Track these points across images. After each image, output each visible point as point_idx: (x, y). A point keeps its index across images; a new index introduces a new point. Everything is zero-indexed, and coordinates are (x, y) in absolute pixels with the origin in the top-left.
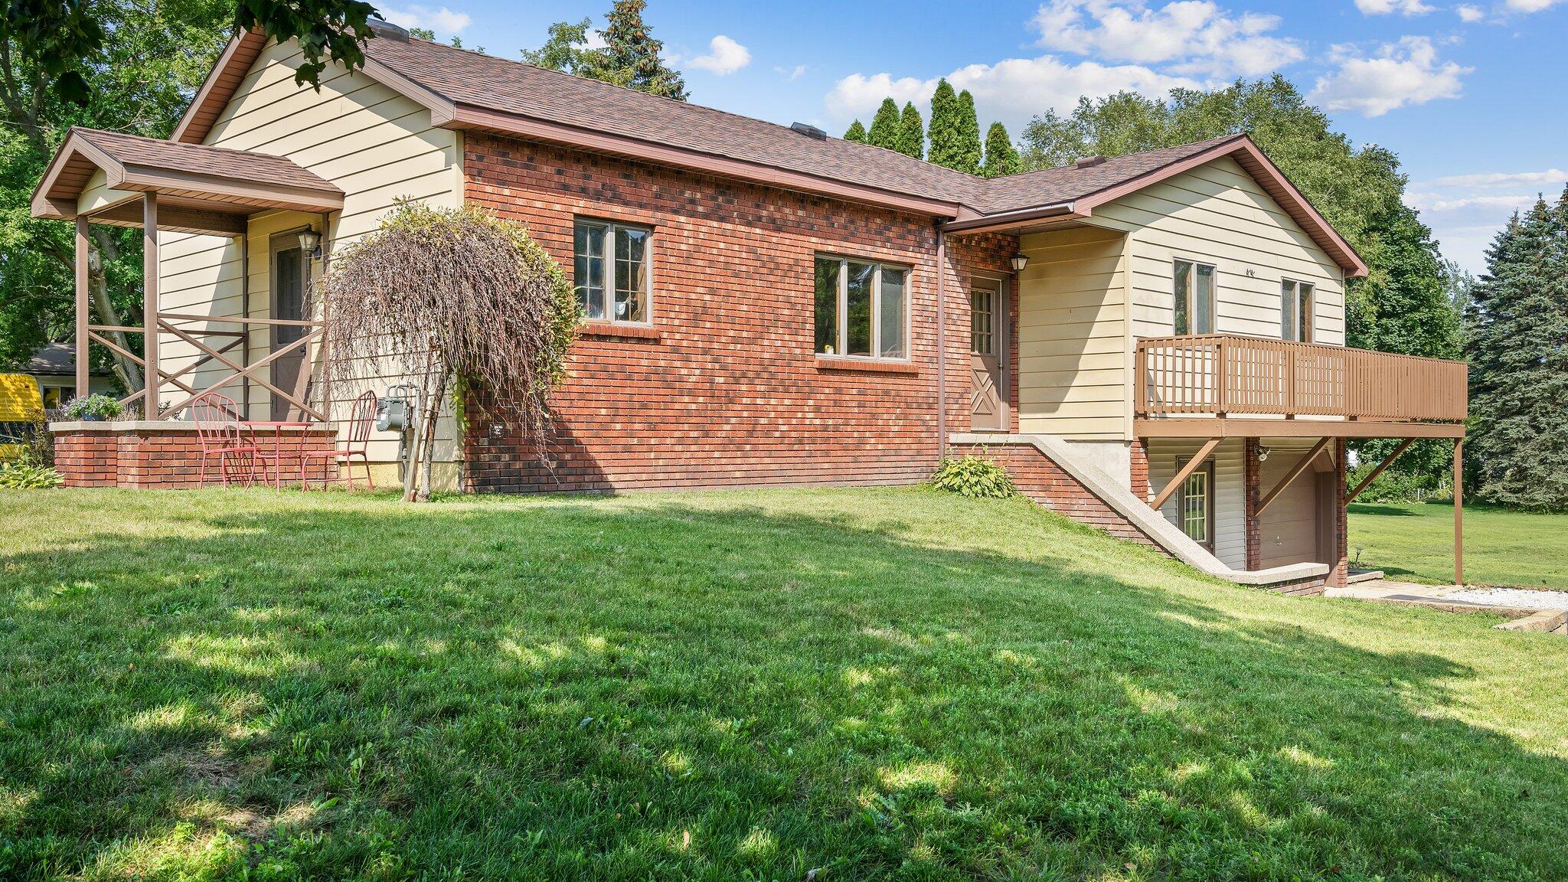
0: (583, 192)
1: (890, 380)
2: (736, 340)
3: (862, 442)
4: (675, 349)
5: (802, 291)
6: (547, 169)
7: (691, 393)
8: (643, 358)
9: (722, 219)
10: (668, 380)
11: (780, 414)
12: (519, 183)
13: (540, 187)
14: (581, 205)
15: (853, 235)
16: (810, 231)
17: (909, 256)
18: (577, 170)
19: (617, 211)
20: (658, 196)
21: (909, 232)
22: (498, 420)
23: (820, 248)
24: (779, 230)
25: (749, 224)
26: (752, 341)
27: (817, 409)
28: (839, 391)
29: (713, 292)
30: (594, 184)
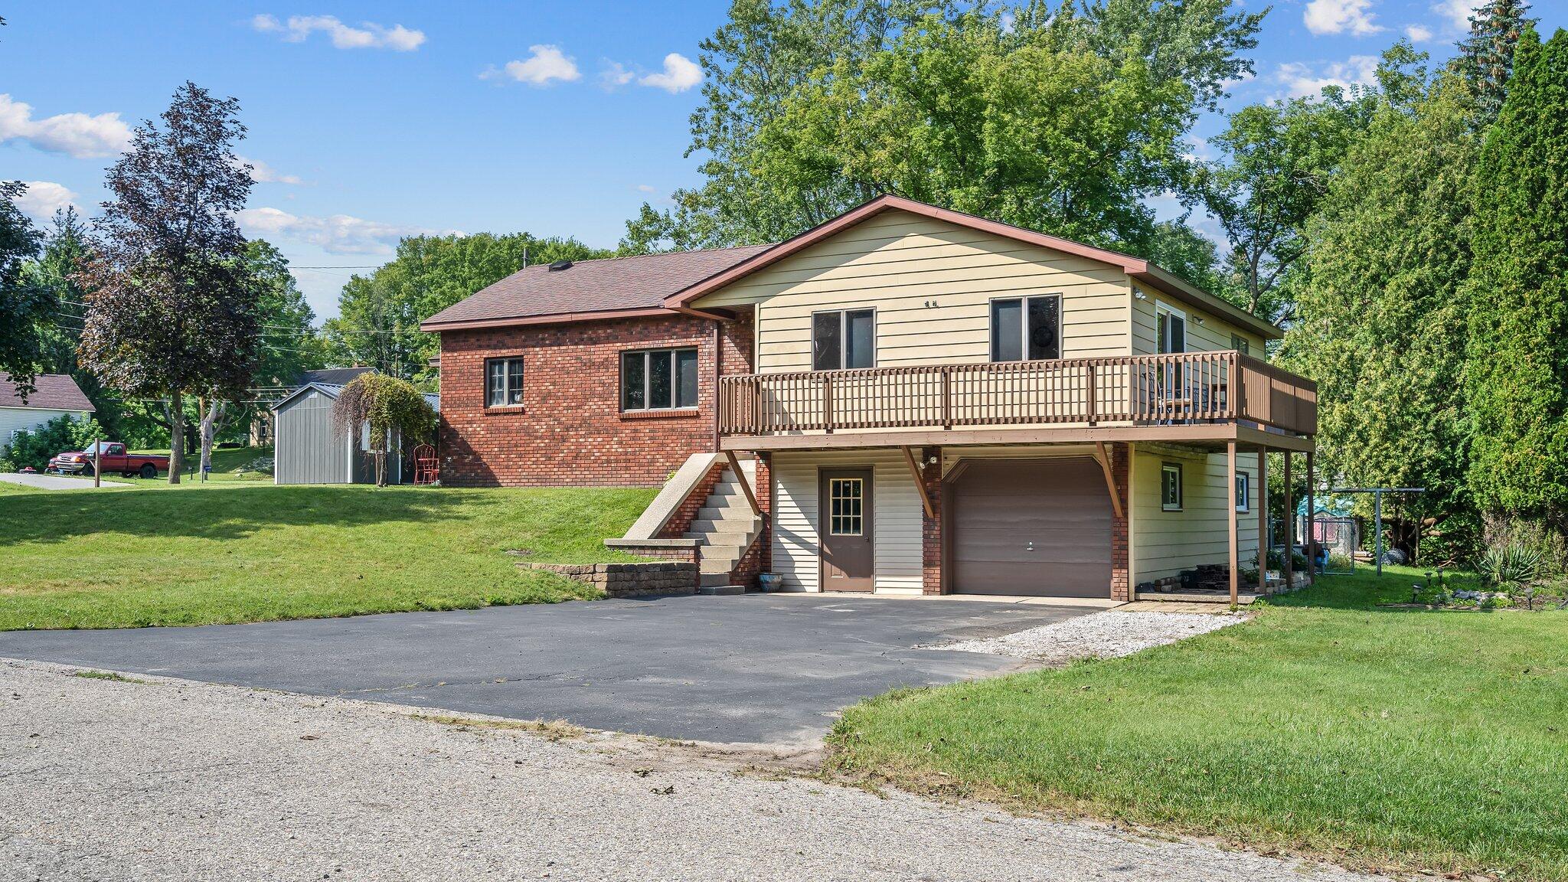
0: (488, 347)
1: (675, 422)
2: (568, 408)
3: (653, 461)
4: (533, 416)
5: (612, 377)
6: (473, 340)
7: (541, 438)
8: (516, 423)
9: (559, 345)
10: (529, 433)
11: (595, 447)
12: (462, 350)
13: (469, 349)
14: (487, 353)
15: (646, 336)
16: (616, 339)
17: (693, 341)
18: (486, 337)
19: (505, 352)
20: (524, 341)
21: (692, 325)
22: (449, 455)
23: (623, 348)
24: (595, 343)
25: (577, 344)
26: (578, 407)
27: (620, 443)
28: (636, 431)
29: (554, 384)
30: (494, 342)
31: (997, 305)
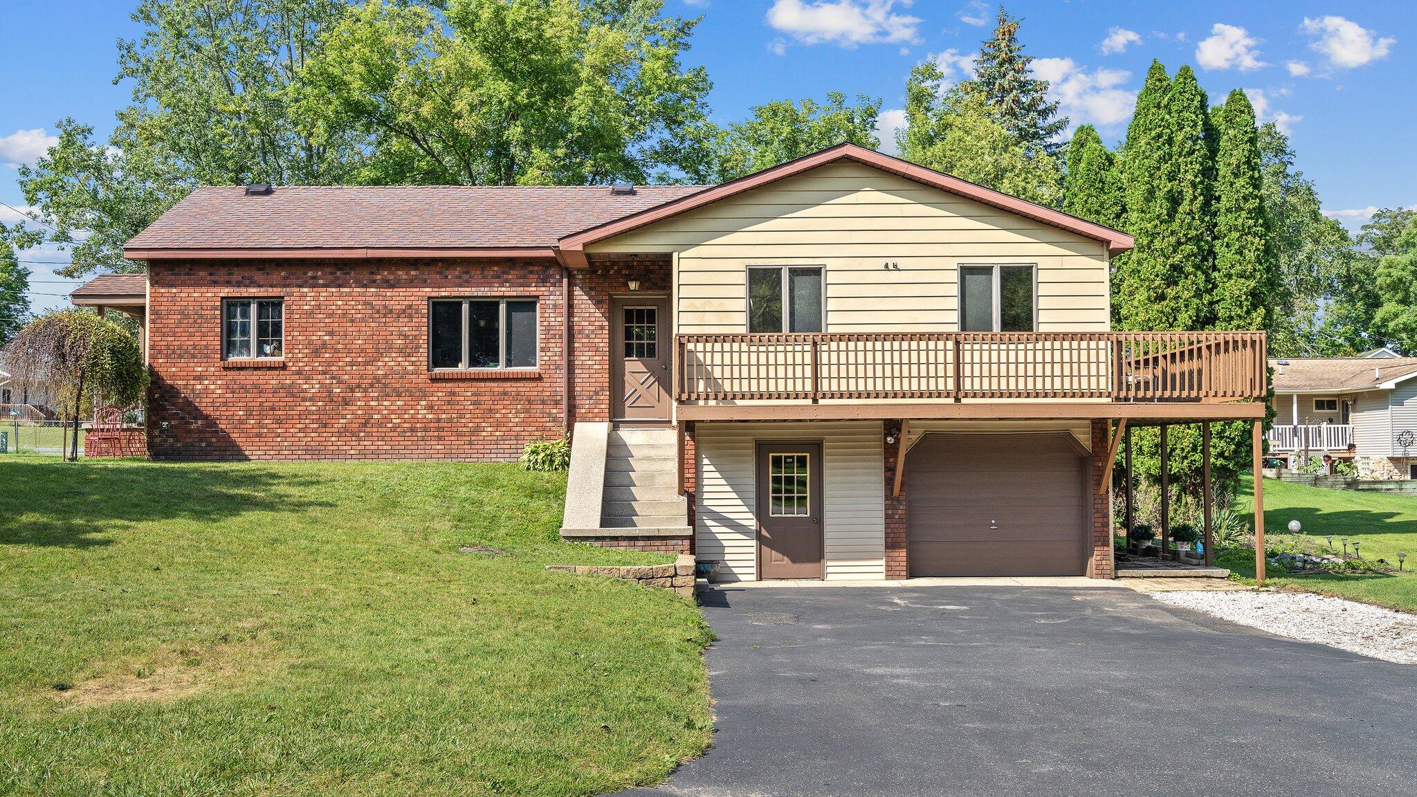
0: (228, 283)
1: (508, 384)
2: (352, 364)
3: (477, 430)
4: (299, 373)
5: (419, 328)
6: (202, 274)
7: (311, 399)
8: (272, 380)
9: (339, 286)
10: (291, 391)
11: (393, 412)
12: (184, 284)
13: (197, 284)
14: (226, 291)
15: (467, 281)
16: (424, 283)
17: (532, 290)
18: (224, 271)
19: (253, 291)
20: (285, 278)
21: (532, 272)
22: (164, 419)
23: (433, 294)
24: (393, 286)
25: (365, 286)
26: (367, 363)
27: (430, 408)
28: (452, 394)
29: (331, 333)
30: (235, 278)
31: (966, 272)
